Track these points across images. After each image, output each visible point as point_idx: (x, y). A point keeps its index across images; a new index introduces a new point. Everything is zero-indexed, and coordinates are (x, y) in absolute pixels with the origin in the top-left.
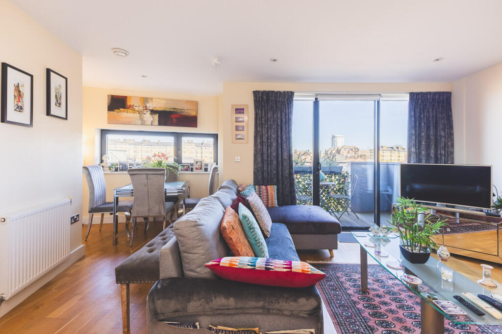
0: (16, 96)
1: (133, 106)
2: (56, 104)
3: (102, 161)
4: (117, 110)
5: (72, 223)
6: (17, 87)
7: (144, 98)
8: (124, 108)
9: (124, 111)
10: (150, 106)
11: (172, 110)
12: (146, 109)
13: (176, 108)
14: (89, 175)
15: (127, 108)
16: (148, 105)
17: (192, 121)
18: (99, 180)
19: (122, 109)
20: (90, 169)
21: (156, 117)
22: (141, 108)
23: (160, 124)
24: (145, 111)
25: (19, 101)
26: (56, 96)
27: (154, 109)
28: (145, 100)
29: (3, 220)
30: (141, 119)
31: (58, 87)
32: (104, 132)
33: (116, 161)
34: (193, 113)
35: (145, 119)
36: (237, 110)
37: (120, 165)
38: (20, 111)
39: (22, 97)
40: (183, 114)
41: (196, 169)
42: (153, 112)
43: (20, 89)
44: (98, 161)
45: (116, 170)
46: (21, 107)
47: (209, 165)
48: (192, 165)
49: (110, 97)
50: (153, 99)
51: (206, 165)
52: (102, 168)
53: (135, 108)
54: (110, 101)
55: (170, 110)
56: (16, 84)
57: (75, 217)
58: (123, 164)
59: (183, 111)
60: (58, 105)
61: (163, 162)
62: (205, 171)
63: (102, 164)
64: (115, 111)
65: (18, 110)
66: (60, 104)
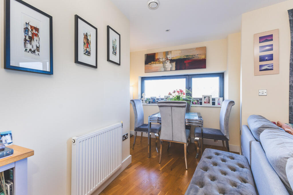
0: (85, 42)
1: (159, 58)
2: (113, 53)
3: (142, 97)
4: (150, 63)
5: (123, 140)
6: (86, 36)
7: (166, 52)
8: (154, 61)
9: (153, 63)
10: (170, 57)
11: (185, 57)
12: (167, 59)
13: (189, 55)
14: (135, 105)
15: (155, 61)
16: (168, 56)
17: (201, 63)
18: (140, 108)
19: (152, 62)
20: (135, 102)
21: (174, 64)
22: (164, 59)
23: (177, 69)
24: (167, 61)
25: (88, 47)
26: (113, 47)
27: (173, 59)
28: (167, 53)
29: (74, 141)
30: (164, 67)
31: (114, 40)
32: (143, 79)
33: (149, 97)
34: (203, 57)
35: (166, 67)
36: (261, 38)
37: (151, 99)
38: (88, 55)
39: (90, 45)
40: (194, 59)
41: (205, 102)
42: (172, 61)
43: (88, 38)
44: (140, 97)
45: (149, 103)
46: (89, 51)
47: (216, 100)
48: (201, 99)
49: (146, 55)
50: (172, 52)
51: (214, 99)
52: (141, 101)
53: (160, 60)
54: (146, 58)
55: (183, 57)
56: (85, 33)
57: (126, 136)
58: (153, 99)
59: (194, 56)
60: (114, 53)
61: (181, 97)
62: (213, 105)
63: (142, 99)
64: (149, 64)
65: (86, 54)
66: (116, 53)
